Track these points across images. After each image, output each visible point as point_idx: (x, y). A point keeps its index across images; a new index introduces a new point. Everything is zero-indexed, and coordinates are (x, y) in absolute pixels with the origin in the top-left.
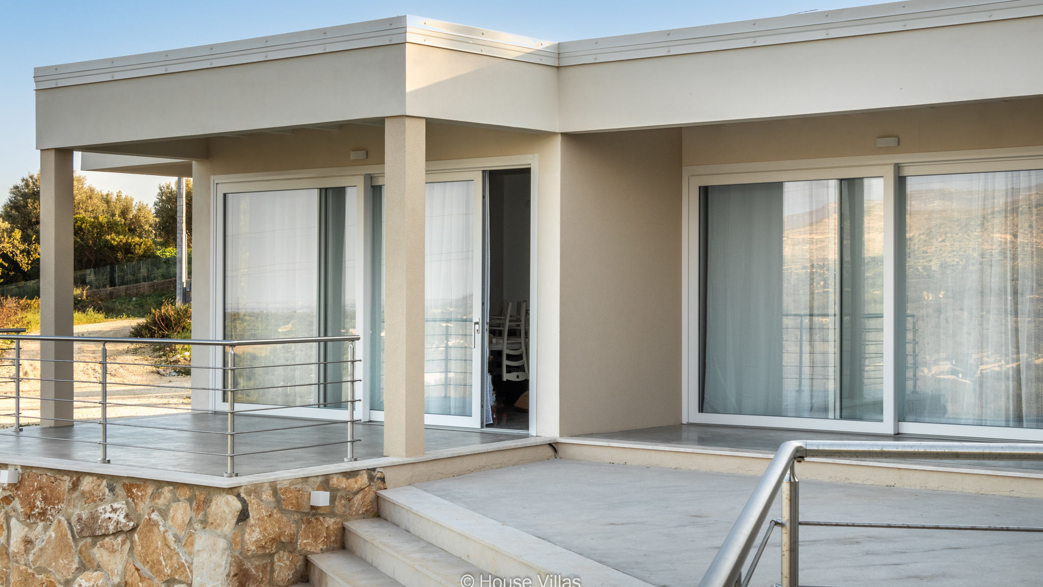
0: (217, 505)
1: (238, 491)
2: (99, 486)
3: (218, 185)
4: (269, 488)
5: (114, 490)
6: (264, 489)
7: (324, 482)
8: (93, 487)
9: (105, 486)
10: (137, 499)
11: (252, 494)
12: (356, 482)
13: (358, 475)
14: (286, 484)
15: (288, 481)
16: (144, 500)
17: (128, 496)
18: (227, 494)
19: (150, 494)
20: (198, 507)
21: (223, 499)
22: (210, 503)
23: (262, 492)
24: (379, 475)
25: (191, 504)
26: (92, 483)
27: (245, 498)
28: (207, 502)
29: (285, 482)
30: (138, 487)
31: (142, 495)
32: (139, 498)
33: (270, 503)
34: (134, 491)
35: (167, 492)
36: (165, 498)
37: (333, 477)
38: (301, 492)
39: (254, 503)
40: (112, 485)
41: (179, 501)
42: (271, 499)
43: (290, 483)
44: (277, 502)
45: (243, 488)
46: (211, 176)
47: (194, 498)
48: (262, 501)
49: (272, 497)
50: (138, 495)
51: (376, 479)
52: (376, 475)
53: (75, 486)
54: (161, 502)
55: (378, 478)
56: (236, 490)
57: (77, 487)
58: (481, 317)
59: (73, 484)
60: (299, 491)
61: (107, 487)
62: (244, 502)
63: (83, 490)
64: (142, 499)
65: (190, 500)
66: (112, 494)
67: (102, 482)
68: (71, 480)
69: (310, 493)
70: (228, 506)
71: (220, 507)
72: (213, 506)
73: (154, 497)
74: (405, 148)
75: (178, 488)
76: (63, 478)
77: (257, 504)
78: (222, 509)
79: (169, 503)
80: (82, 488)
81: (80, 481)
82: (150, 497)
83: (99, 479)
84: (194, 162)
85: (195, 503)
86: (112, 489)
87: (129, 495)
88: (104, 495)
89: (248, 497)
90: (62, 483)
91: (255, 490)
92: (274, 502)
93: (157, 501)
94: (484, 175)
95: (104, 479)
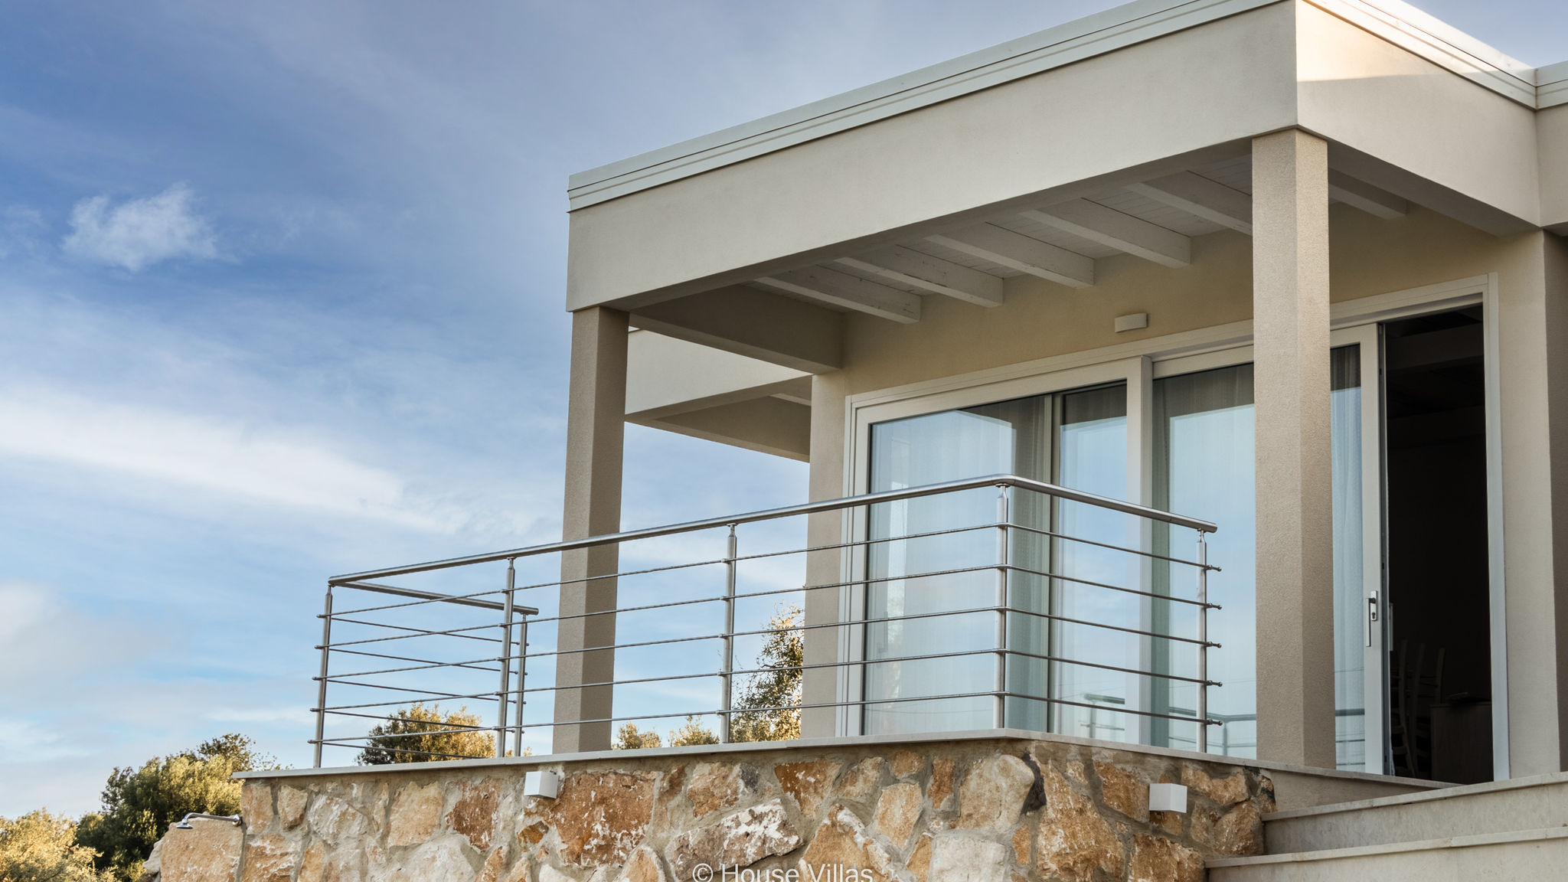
0: (981, 776)
1: (1026, 749)
2: (725, 778)
3: (858, 411)
4: (1078, 757)
5: (756, 782)
6: (1069, 757)
7: (1172, 772)
8: (713, 782)
9: (738, 776)
10: (805, 792)
11: (1050, 761)
12: (1226, 787)
13: (1228, 774)
14: (1107, 757)
15: (1112, 753)
16: (820, 790)
17: (786, 789)
18: (1003, 754)
19: (834, 777)
20: (939, 787)
21: (996, 763)
22: (966, 775)
23: (1067, 761)
24: (1264, 784)
25: (923, 785)
26: (710, 774)
27: (1038, 764)
28: (959, 775)
29: (1106, 753)
30: (808, 768)
31: (817, 781)
32: (811, 789)
33: (1080, 786)
34: (800, 776)
35: (870, 768)
36: (865, 781)
37: (1186, 766)
38: (1133, 781)
39: (1053, 779)
40: (752, 773)
41: (896, 781)
42: (1082, 780)
43: (1114, 757)
44: (1091, 787)
45: (1034, 744)
46: (846, 397)
47: (929, 772)
48: (1067, 778)
49: (1083, 775)
50: (808, 782)
51: (1259, 791)
52: (1260, 782)
53: (674, 785)
54: (857, 789)
55: (1263, 790)
56: (1020, 746)
57: (677, 788)
58: (1379, 590)
59: (671, 781)
60: (1129, 777)
61: (742, 778)
62: (1036, 771)
63: (691, 790)
64: (816, 789)
65: (921, 778)
66: (752, 790)
67: (731, 770)
68: (665, 777)
69: (1149, 787)
70: (1008, 776)
71: (988, 781)
72: (973, 781)
73: (840, 781)
74: (1295, 185)
75: (895, 757)
76: (649, 776)
77: (1058, 782)
78: (992, 784)
79: (876, 790)
80: (690, 787)
81: (686, 775)
82: (834, 784)
83: (725, 766)
84: (815, 378)
85: (931, 781)
86: (751, 781)
87: (789, 785)
88: (735, 792)
89: (1044, 766)
90: (646, 786)
91: (1054, 753)
92: (1086, 787)
93: (849, 788)
94: (1381, 332)
95: (736, 763)
